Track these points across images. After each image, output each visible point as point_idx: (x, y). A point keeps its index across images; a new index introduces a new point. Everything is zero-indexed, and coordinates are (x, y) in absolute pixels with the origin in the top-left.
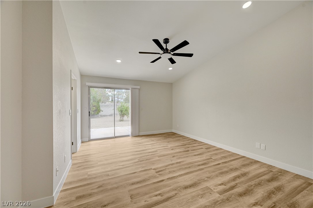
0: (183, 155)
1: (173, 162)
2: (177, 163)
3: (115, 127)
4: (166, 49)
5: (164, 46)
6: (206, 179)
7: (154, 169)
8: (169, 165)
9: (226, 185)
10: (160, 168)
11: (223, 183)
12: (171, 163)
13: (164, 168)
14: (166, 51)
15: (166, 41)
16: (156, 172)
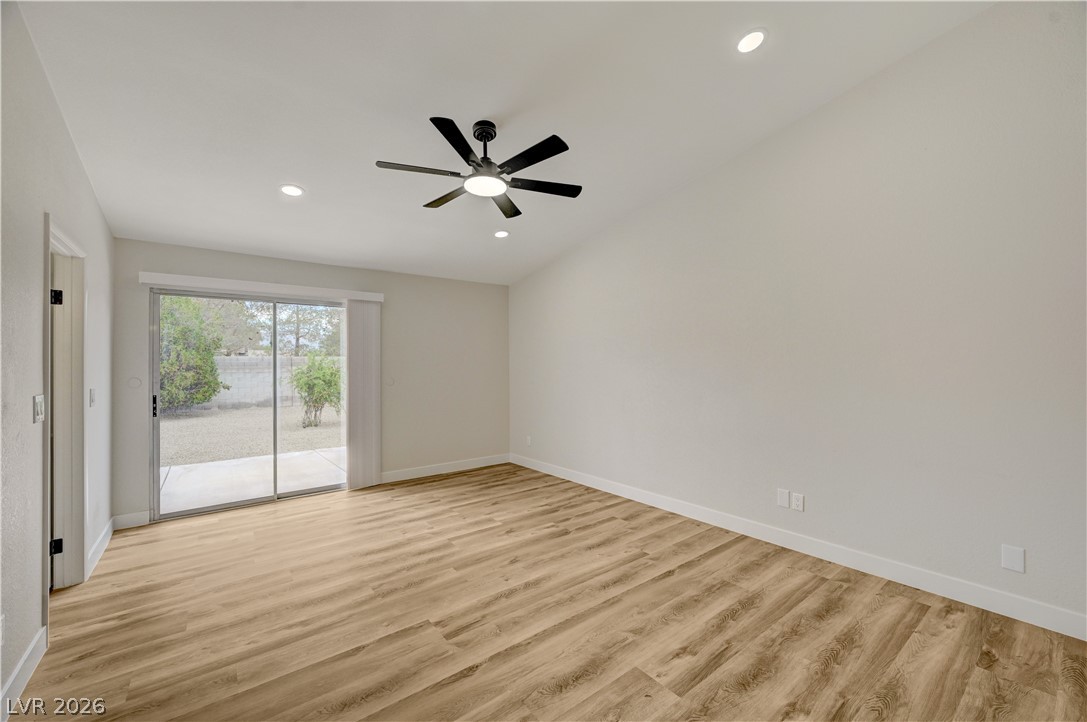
0: (550, 551)
1: (514, 583)
2: (527, 586)
3: (278, 456)
4: (486, 159)
5: (477, 147)
6: (630, 640)
7: (437, 624)
8: (498, 598)
9: (695, 654)
11: (685, 644)
12: (504, 587)
13: (478, 615)
14: (484, 165)
15: (486, 131)
16: (448, 636)
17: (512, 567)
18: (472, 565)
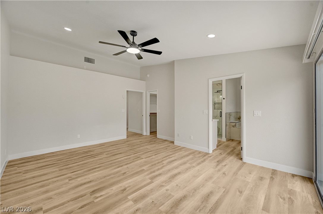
0: (110, 178)
1: (126, 166)
2: (122, 166)
4: (133, 42)
7: (143, 158)
8: (130, 163)
10: (138, 160)
12: (128, 165)
13: (135, 160)
14: (133, 44)
16: (140, 157)
17: (125, 171)
18: (139, 171)
